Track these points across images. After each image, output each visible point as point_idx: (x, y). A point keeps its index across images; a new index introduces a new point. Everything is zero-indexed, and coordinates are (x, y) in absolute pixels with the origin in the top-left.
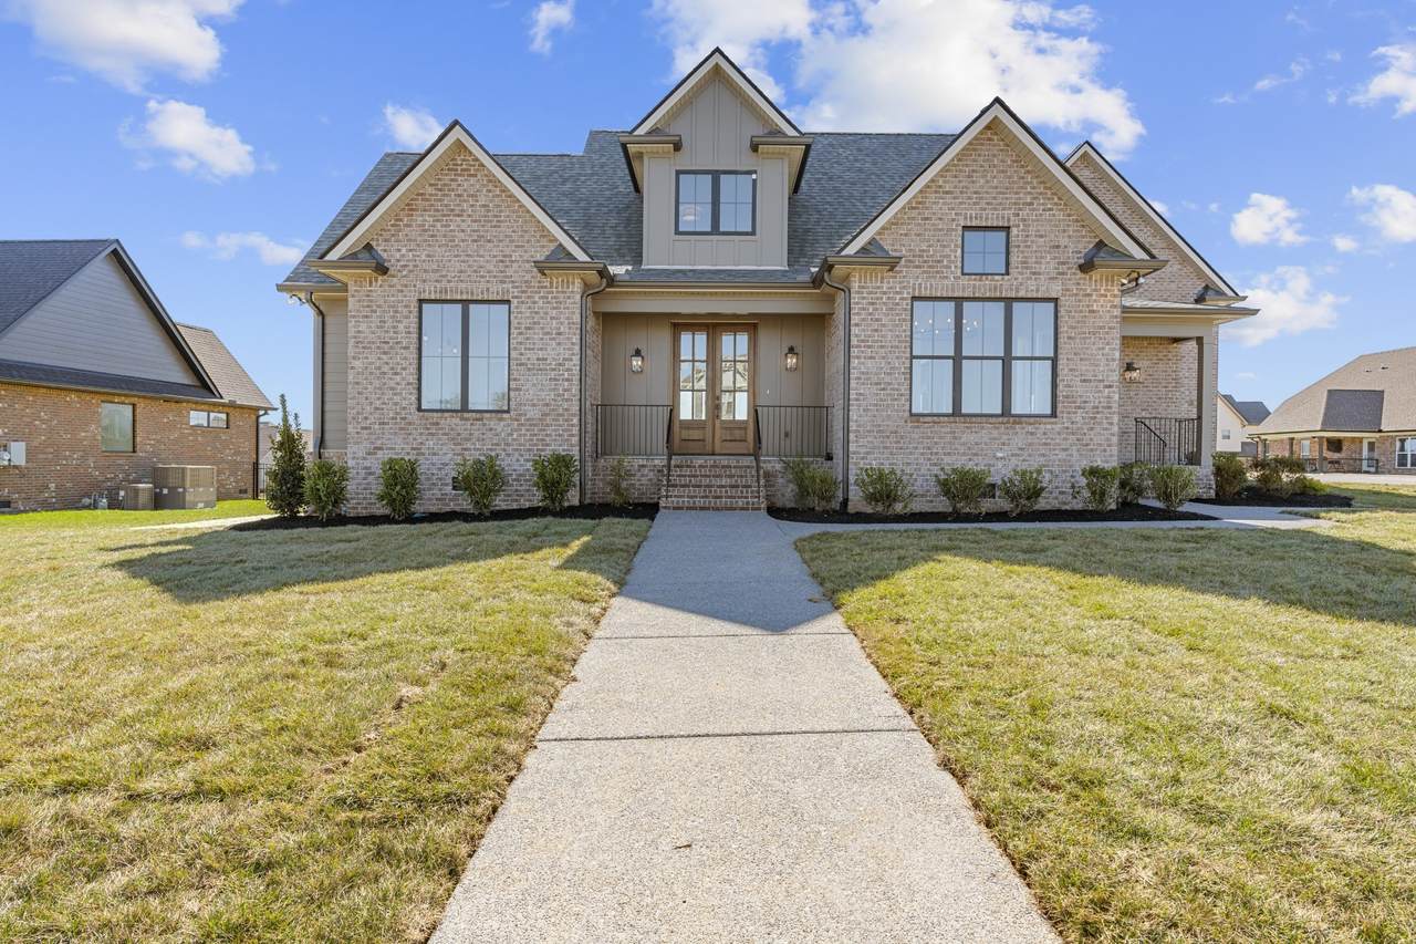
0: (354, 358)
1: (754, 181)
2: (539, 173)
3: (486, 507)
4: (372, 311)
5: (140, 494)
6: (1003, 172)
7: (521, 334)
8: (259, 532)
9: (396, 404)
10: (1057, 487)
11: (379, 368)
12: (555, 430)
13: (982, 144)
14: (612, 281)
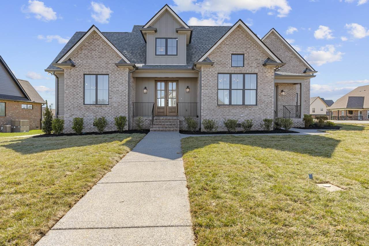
0: (66, 90)
1: (177, 41)
2: (119, 38)
3: (102, 131)
4: (71, 77)
5: (7, 128)
6: (242, 39)
7: (112, 83)
8: (39, 138)
9: (78, 103)
10: (257, 124)
11: (73, 93)
12: (121, 110)
13: (237, 32)
14: (137, 68)
